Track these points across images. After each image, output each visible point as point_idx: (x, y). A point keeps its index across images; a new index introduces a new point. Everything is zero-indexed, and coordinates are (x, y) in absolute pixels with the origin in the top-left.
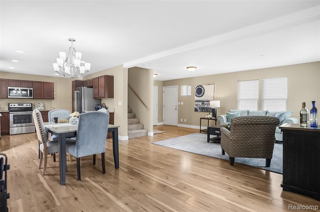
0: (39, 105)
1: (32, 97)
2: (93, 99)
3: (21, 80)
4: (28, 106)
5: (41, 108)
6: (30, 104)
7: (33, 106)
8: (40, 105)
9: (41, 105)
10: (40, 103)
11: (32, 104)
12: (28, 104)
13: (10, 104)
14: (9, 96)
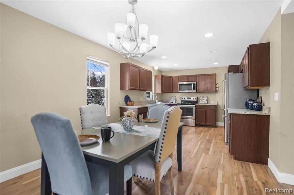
1: (195, 91)
3: (187, 76)
4: (195, 100)
5: (205, 102)
6: (196, 98)
7: (199, 100)
8: (204, 99)
9: (206, 99)
10: (205, 97)
12: (194, 98)
13: (182, 98)
14: (179, 90)
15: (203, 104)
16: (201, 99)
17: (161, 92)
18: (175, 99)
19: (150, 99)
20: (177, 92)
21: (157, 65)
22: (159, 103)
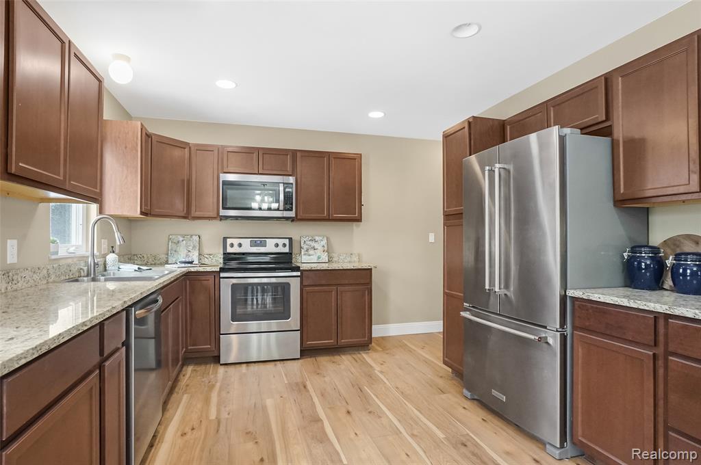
0: (313, 244)
1: (292, 214)
2: (611, 204)
3: (258, 149)
4: (281, 249)
5: (319, 258)
6: (287, 241)
7: (295, 251)
8: (316, 245)
9: (321, 244)
10: (317, 238)
11: (290, 239)
12: (280, 242)
13: (229, 241)
14: (224, 208)
15: (314, 266)
16: (305, 247)
17: (137, 213)
18: (194, 247)
19: (72, 250)
20: (213, 214)
21: (128, 59)
22: (129, 269)
